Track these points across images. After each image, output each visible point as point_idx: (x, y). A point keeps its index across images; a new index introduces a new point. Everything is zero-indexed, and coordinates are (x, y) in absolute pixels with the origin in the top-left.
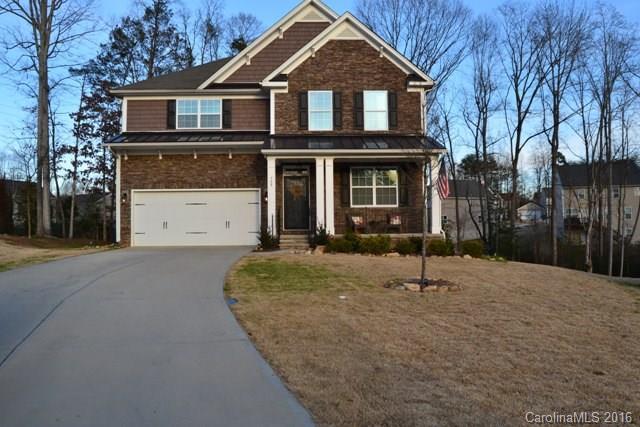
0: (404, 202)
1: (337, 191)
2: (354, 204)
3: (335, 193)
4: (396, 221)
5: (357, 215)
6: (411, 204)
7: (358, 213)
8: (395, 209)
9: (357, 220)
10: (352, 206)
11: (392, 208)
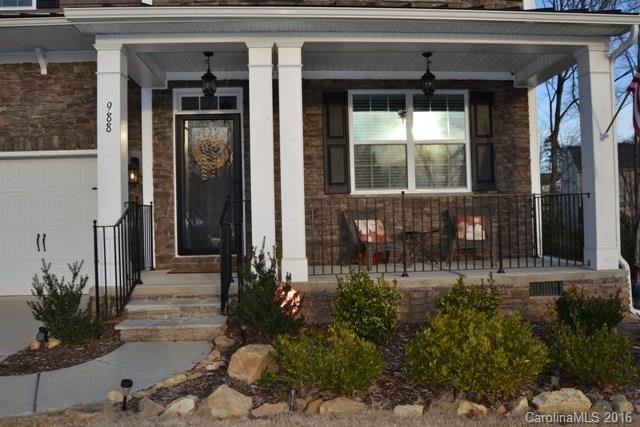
0: (485, 179)
1: (313, 152)
2: (358, 186)
3: (307, 158)
4: (474, 231)
5: (367, 214)
6: (502, 185)
7: (371, 210)
8: (464, 198)
9: (367, 228)
10: (354, 192)
11: (456, 198)
